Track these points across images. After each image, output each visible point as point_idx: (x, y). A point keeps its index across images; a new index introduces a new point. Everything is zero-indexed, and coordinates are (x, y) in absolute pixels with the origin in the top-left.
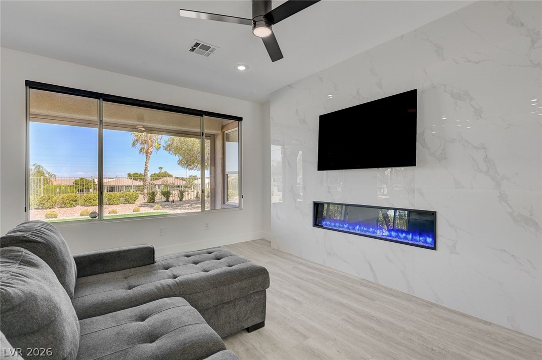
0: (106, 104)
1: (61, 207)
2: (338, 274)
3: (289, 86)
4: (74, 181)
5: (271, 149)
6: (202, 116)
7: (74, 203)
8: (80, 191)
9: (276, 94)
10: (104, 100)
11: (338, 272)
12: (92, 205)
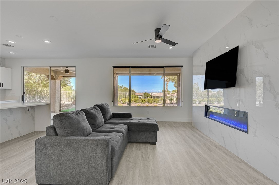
0: (131, 69)
1: (134, 103)
2: (210, 140)
3: (198, 49)
4: (143, 94)
5: (193, 79)
6: (164, 68)
7: (138, 102)
8: (145, 98)
9: (195, 52)
10: (131, 68)
11: (210, 139)
12: (143, 103)
